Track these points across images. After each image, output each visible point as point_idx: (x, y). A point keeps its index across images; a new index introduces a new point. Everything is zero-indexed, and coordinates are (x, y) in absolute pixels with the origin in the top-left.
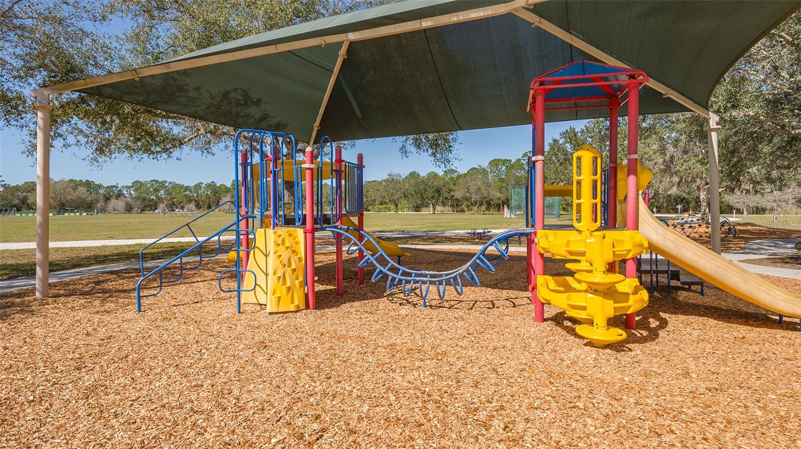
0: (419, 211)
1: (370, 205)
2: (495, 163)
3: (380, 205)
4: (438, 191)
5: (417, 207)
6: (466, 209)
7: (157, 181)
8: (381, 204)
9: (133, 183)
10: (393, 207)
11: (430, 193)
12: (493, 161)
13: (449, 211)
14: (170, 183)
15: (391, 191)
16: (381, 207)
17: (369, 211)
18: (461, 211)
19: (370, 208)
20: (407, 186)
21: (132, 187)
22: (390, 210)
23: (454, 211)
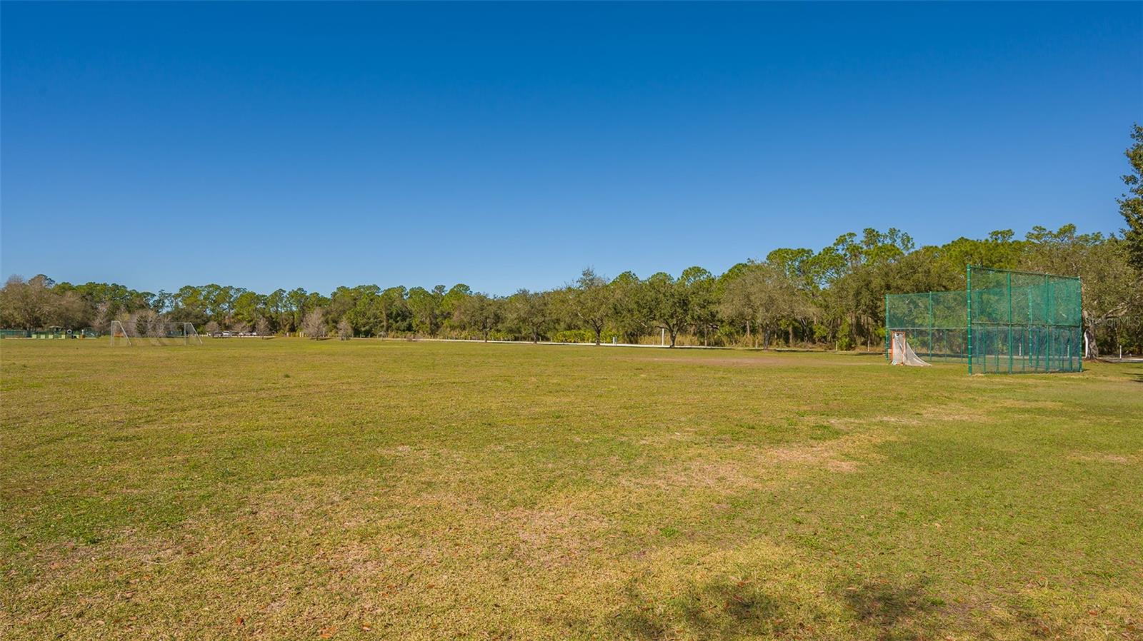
0: (637, 343)
1: (549, 329)
2: (779, 256)
3: (566, 329)
4: (684, 303)
5: (632, 335)
6: (725, 339)
7: (217, 287)
8: (569, 328)
9: (181, 290)
10: (589, 333)
11: (666, 308)
12: (775, 253)
13: (692, 343)
14: (238, 290)
15: (590, 304)
16: (568, 333)
17: (548, 340)
18: (716, 344)
19: (548, 335)
20: (619, 294)
21: (180, 295)
22: (583, 340)
23: (702, 344)
